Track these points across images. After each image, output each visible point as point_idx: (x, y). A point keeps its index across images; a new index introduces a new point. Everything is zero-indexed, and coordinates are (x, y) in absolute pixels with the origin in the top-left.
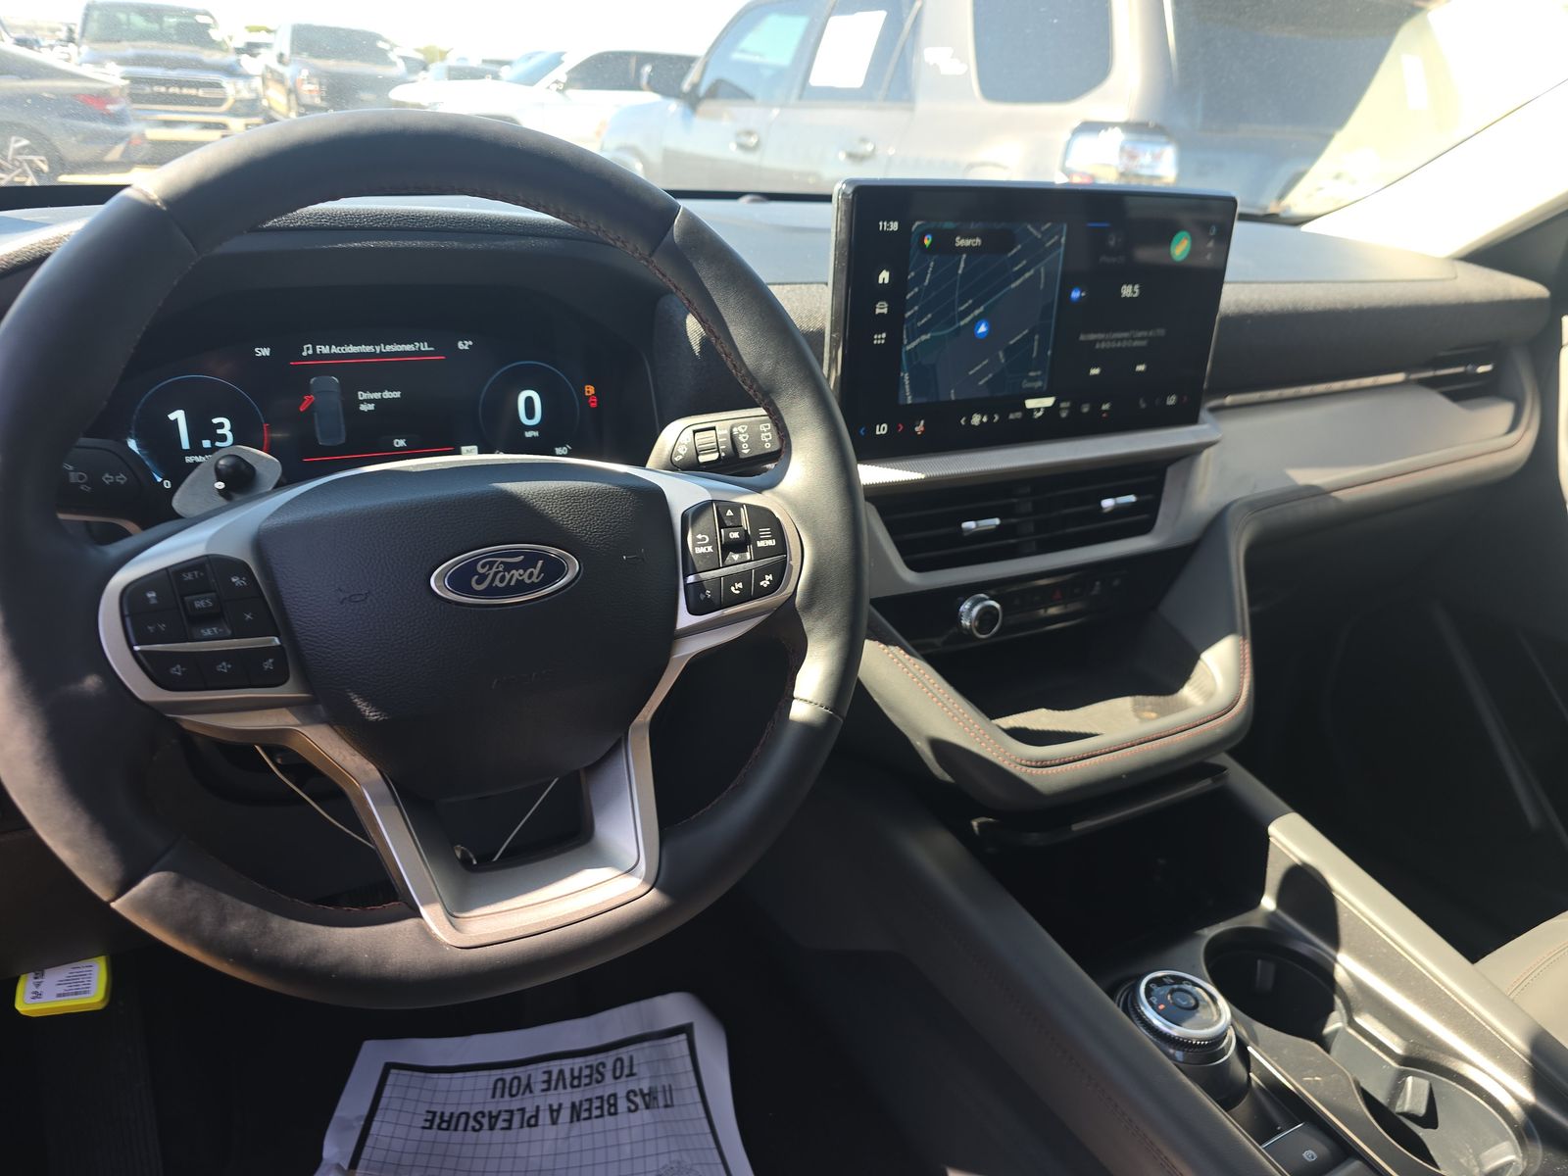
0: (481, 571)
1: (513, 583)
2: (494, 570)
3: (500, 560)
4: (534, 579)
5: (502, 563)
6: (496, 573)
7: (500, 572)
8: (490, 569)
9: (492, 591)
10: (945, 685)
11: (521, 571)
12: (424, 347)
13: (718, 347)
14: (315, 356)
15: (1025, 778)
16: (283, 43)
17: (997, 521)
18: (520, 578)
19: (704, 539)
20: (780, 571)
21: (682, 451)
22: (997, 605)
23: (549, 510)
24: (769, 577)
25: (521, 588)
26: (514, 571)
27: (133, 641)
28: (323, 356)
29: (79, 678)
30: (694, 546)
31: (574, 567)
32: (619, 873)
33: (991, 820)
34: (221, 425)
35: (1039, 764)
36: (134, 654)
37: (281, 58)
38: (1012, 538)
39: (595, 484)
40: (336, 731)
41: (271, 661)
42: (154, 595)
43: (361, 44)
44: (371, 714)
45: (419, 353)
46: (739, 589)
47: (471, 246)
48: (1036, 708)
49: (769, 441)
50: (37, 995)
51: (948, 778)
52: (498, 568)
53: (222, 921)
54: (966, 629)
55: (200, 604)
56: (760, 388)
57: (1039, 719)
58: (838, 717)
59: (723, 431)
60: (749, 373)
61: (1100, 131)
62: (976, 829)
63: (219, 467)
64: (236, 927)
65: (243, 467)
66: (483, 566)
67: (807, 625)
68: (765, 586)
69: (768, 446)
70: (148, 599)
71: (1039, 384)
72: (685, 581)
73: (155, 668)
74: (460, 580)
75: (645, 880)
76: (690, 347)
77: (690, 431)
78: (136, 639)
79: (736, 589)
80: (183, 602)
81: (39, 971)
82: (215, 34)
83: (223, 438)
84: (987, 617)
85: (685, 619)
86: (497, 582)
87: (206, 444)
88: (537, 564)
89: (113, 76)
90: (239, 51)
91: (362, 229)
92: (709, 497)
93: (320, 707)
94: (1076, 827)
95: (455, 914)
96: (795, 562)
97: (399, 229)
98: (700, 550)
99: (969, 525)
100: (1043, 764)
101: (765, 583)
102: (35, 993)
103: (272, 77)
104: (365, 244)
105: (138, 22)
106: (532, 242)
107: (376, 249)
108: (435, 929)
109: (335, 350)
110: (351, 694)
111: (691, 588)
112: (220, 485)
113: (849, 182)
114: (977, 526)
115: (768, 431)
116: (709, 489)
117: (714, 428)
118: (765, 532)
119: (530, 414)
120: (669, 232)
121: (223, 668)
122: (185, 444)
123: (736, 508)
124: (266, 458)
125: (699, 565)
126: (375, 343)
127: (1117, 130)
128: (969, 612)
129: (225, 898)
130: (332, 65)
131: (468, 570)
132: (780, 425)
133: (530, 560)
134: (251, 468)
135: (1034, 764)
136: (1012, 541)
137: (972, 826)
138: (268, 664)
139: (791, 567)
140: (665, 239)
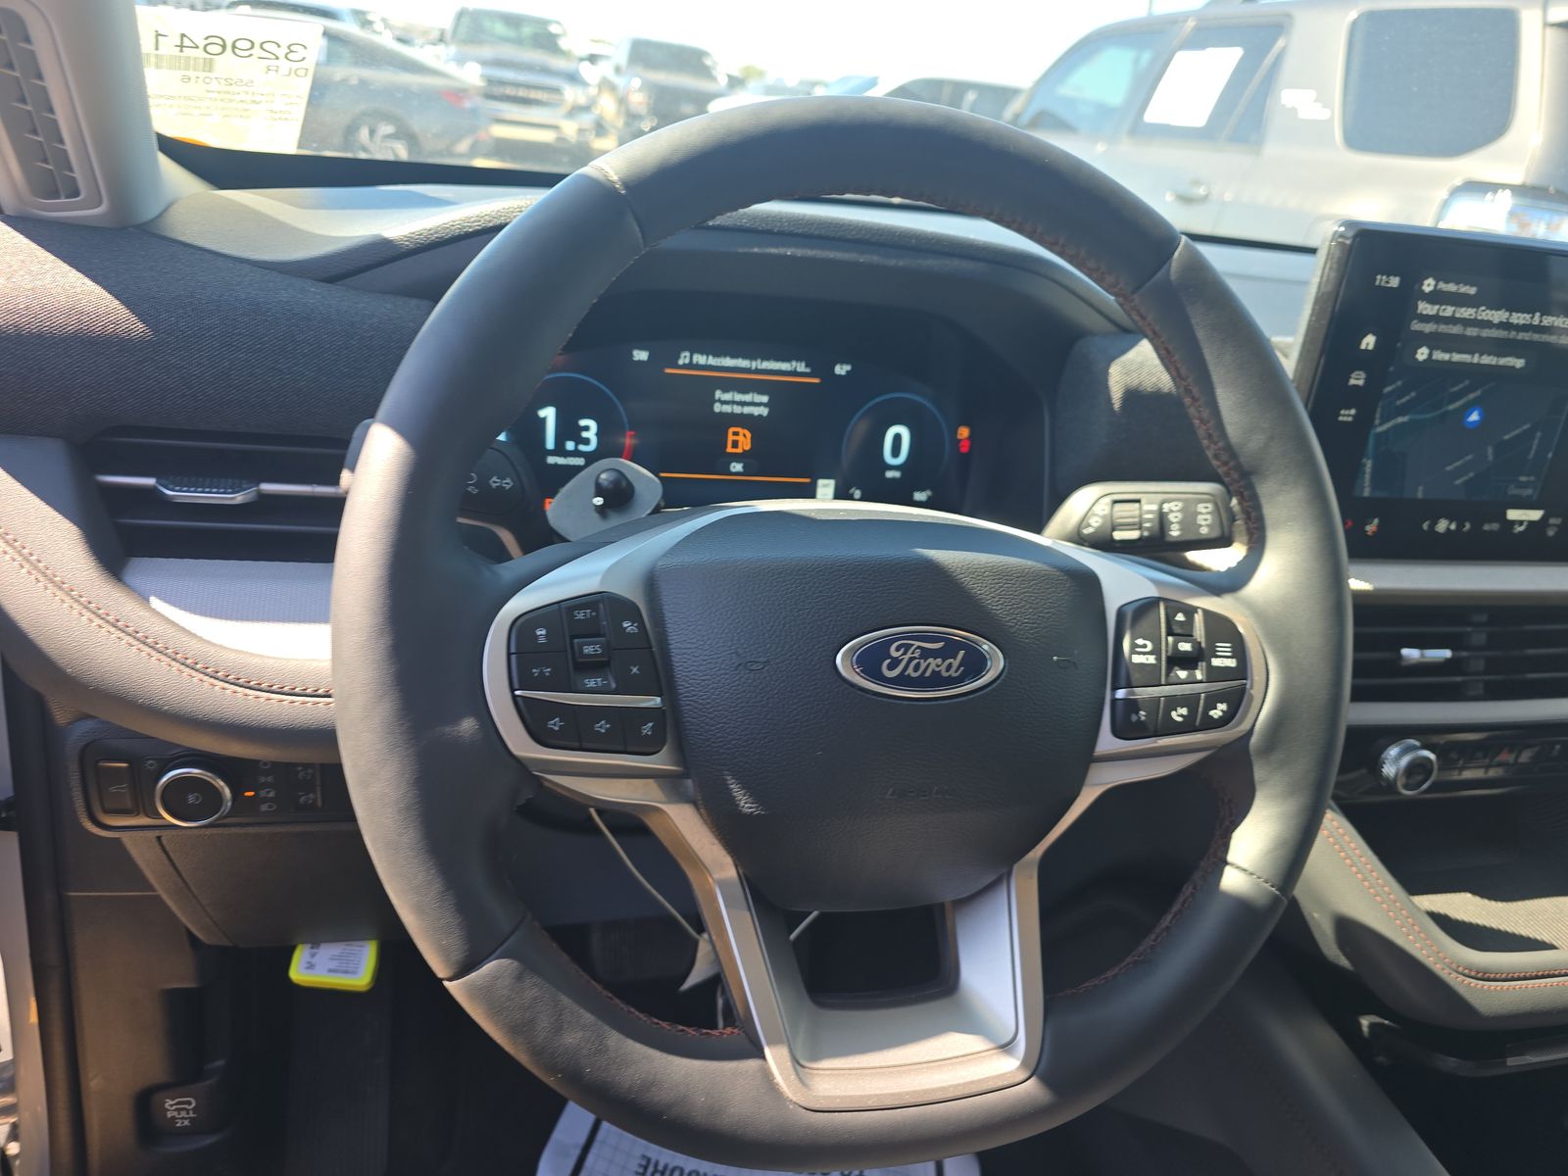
0: (895, 654)
1: (928, 674)
2: (909, 655)
3: (917, 644)
4: (952, 673)
5: (919, 647)
6: (911, 659)
7: (915, 658)
8: (905, 653)
9: (902, 681)
10: (1370, 853)
11: (939, 661)
12: (801, 367)
13: (1192, 411)
14: (691, 366)
15: (1462, 990)
16: (621, 57)
17: (1447, 653)
18: (937, 669)
19: (1145, 646)
20: (1237, 700)
21: (1095, 523)
22: (1432, 756)
23: (980, 590)
24: (1223, 706)
25: (936, 681)
26: (930, 660)
27: (516, 686)
28: (698, 367)
29: (456, 719)
30: (1133, 652)
31: (997, 663)
32: (992, 1046)
33: (1386, 1022)
34: (587, 428)
35: (1480, 975)
36: (515, 698)
37: (618, 70)
38: (1459, 675)
39: (1030, 563)
40: (701, 815)
41: (650, 724)
42: (544, 632)
43: (691, 60)
44: (746, 804)
45: (794, 373)
46: (1182, 716)
47: (892, 262)
48: (1460, 891)
49: (1208, 525)
50: (311, 966)
51: (1344, 962)
52: (913, 653)
53: (558, 1029)
54: (1387, 779)
55: (588, 650)
56: (1239, 467)
57: (1465, 906)
58: (1283, 898)
59: (1149, 507)
60: (1229, 449)
61: (1486, 193)
62: (1365, 1029)
63: (600, 481)
64: (571, 1039)
65: (624, 484)
66: (897, 649)
67: (1259, 773)
68: (1216, 717)
69: (1204, 531)
70: (537, 637)
71: (1529, 492)
72: (1113, 694)
73: (534, 718)
74: (870, 662)
75: (1024, 1064)
76: (1109, 399)
77: (1108, 500)
78: (520, 681)
79: (1178, 714)
80: (572, 644)
81: (315, 943)
82: (563, 43)
83: (587, 442)
84: (1417, 769)
85: (1107, 742)
86: (910, 671)
87: (570, 445)
88: (958, 654)
89: (472, 75)
90: (582, 59)
91: (781, 234)
92: (1152, 592)
93: (689, 782)
94: (1512, 1061)
95: (802, 1062)
96: (1256, 691)
97: (820, 237)
98: (1137, 659)
99: (1411, 654)
100: (1484, 976)
101: (1216, 714)
102: (309, 963)
103: (606, 85)
104: (781, 251)
105: (500, 28)
106: (955, 264)
107: (793, 258)
108: (779, 1078)
109: (712, 361)
110: (729, 778)
111: (1119, 703)
112: (599, 501)
113: (1349, 224)
114: (1422, 656)
115: (1208, 513)
116: (1157, 583)
117: (1138, 501)
118: (1224, 648)
119: (896, 452)
120: (1166, 267)
121: (601, 727)
122: (550, 444)
123: (1190, 611)
124: (647, 477)
125: (1136, 677)
126: (752, 358)
127: (1508, 192)
128: (1394, 762)
129: (565, 1000)
130: (662, 77)
131: (879, 651)
132: (1253, 514)
133: (950, 649)
134: (630, 485)
135: (1473, 974)
136: (1459, 679)
137: (1359, 1025)
138: (647, 729)
139: (1251, 697)
140: (1159, 275)
